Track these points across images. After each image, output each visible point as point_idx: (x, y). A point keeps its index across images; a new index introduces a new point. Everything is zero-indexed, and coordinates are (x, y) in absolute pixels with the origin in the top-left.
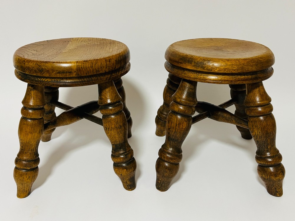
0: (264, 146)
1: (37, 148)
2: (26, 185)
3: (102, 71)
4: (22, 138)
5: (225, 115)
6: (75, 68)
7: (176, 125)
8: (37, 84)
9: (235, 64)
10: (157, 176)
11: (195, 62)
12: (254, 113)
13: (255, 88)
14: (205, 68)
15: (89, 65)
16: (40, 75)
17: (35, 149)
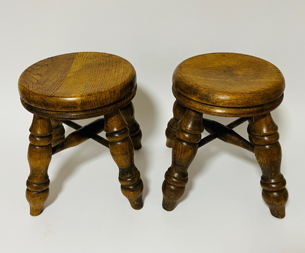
0: (268, 173)
1: (46, 172)
2: (38, 205)
3: (106, 103)
4: (32, 163)
5: (233, 138)
6: (79, 103)
7: (182, 153)
8: (43, 116)
9: (240, 98)
10: (163, 197)
11: (200, 94)
12: (259, 142)
13: (261, 118)
14: (210, 101)
15: (94, 99)
16: (45, 109)
17: (44, 173)
